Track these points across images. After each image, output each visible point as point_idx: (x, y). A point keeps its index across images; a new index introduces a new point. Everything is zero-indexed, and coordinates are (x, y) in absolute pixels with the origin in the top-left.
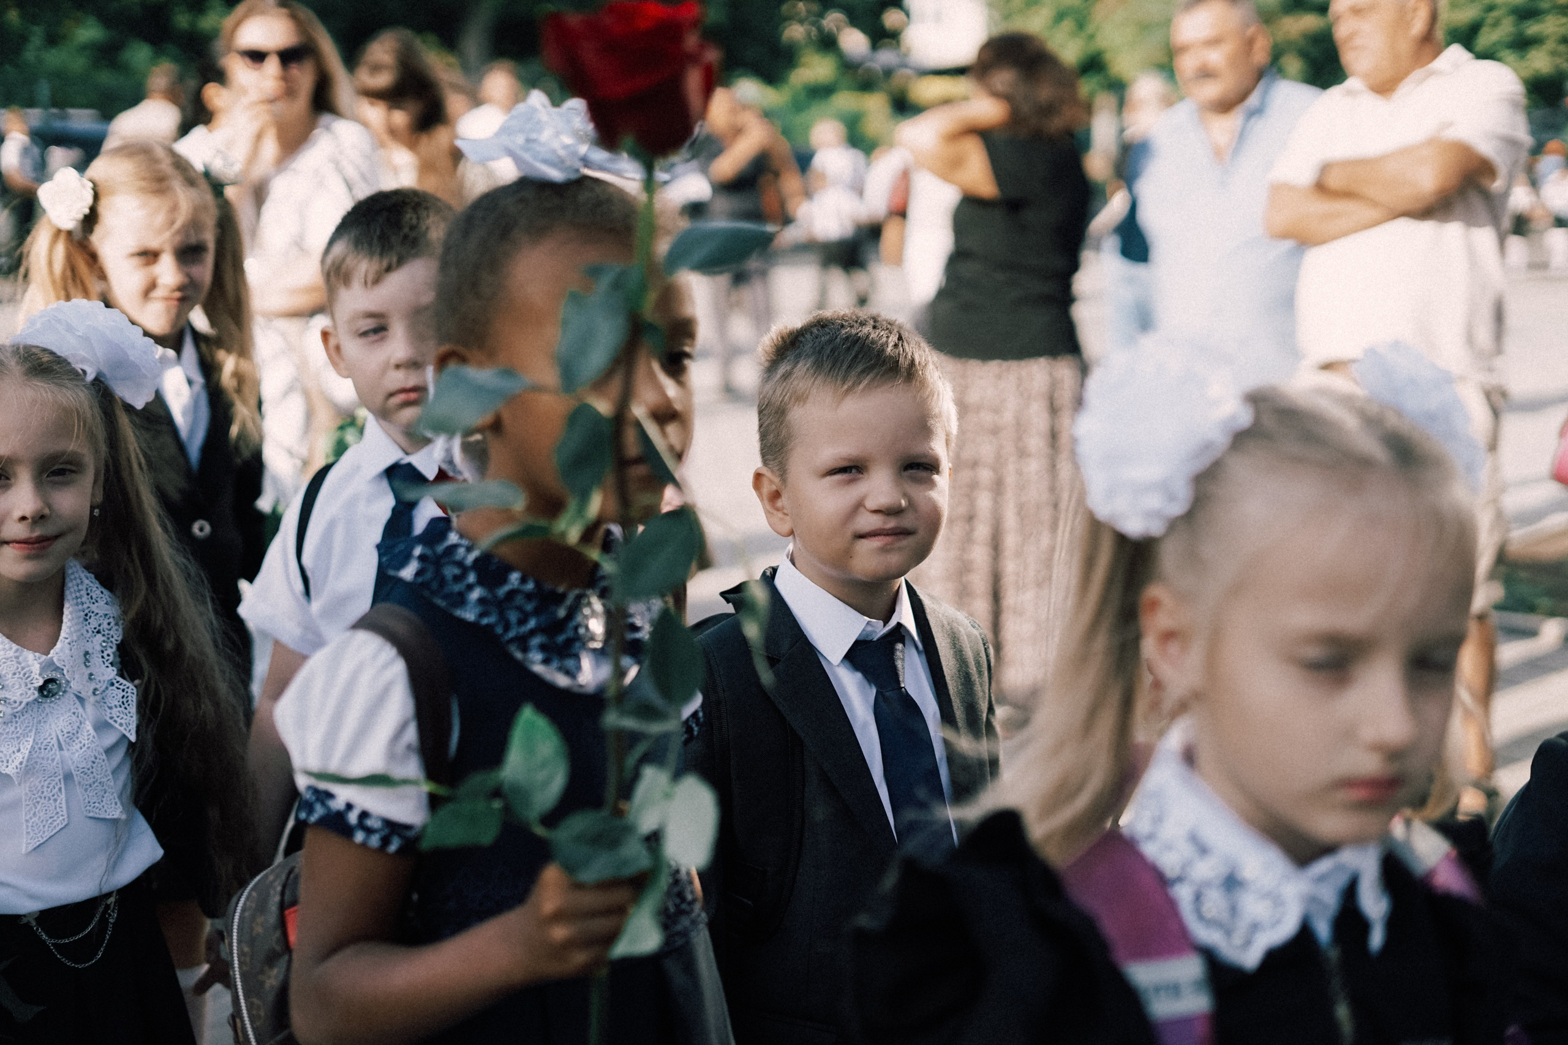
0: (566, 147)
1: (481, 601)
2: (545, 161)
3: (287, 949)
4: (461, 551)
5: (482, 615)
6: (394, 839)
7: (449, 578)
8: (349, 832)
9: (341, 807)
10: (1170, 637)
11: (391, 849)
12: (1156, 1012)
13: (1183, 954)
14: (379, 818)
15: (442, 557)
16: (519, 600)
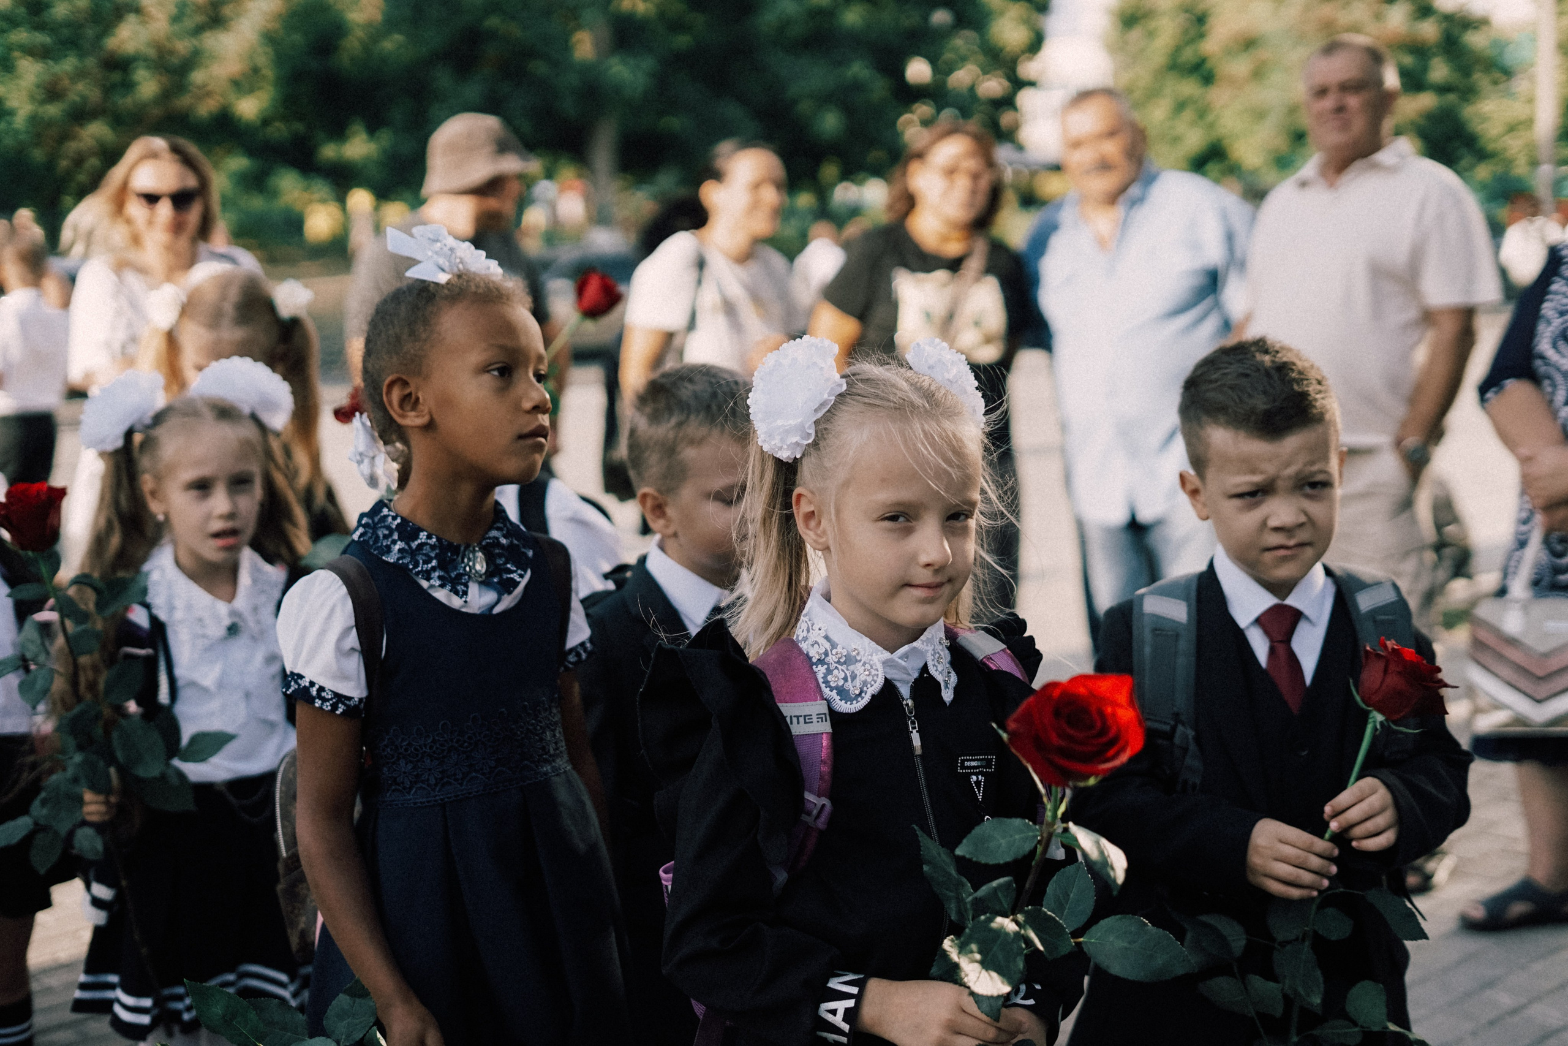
5: (400, 559)
6: (340, 705)
7: (381, 536)
8: (311, 700)
9: (307, 684)
10: (811, 515)
11: (338, 712)
12: (797, 729)
13: (816, 700)
14: (331, 691)
15: (378, 523)
16: (427, 549)
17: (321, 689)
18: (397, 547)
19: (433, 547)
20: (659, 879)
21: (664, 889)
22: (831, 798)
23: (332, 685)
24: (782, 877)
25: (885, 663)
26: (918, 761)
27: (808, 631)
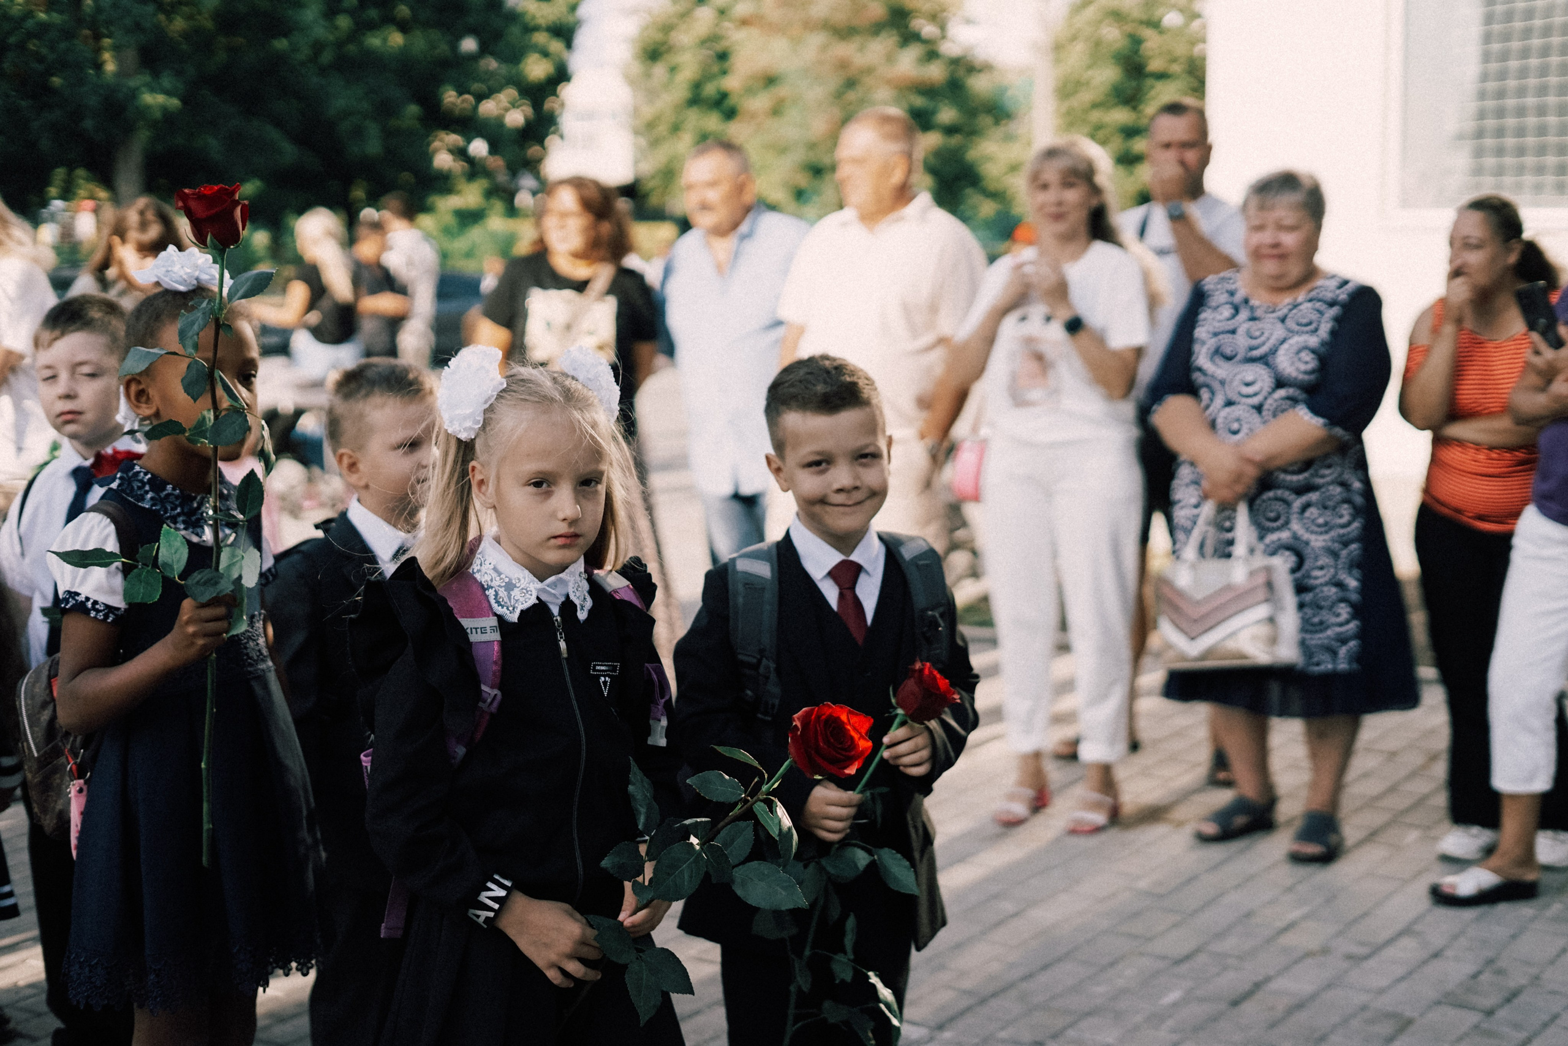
0: (186, 274)
1: (152, 499)
2: (176, 282)
3: (53, 700)
4: (142, 474)
5: (152, 505)
6: (111, 615)
7: (136, 487)
8: (87, 612)
9: (83, 599)
10: (481, 482)
11: (109, 621)
12: (474, 638)
13: (488, 616)
14: (103, 603)
15: (132, 477)
16: (172, 498)
17: (95, 602)
18: (149, 496)
19: (177, 497)
20: (360, 761)
21: (365, 770)
22: (499, 689)
23: (104, 599)
24: (461, 751)
25: (539, 590)
26: (565, 663)
27: (481, 565)
